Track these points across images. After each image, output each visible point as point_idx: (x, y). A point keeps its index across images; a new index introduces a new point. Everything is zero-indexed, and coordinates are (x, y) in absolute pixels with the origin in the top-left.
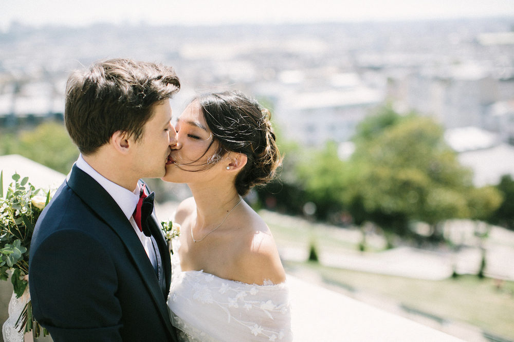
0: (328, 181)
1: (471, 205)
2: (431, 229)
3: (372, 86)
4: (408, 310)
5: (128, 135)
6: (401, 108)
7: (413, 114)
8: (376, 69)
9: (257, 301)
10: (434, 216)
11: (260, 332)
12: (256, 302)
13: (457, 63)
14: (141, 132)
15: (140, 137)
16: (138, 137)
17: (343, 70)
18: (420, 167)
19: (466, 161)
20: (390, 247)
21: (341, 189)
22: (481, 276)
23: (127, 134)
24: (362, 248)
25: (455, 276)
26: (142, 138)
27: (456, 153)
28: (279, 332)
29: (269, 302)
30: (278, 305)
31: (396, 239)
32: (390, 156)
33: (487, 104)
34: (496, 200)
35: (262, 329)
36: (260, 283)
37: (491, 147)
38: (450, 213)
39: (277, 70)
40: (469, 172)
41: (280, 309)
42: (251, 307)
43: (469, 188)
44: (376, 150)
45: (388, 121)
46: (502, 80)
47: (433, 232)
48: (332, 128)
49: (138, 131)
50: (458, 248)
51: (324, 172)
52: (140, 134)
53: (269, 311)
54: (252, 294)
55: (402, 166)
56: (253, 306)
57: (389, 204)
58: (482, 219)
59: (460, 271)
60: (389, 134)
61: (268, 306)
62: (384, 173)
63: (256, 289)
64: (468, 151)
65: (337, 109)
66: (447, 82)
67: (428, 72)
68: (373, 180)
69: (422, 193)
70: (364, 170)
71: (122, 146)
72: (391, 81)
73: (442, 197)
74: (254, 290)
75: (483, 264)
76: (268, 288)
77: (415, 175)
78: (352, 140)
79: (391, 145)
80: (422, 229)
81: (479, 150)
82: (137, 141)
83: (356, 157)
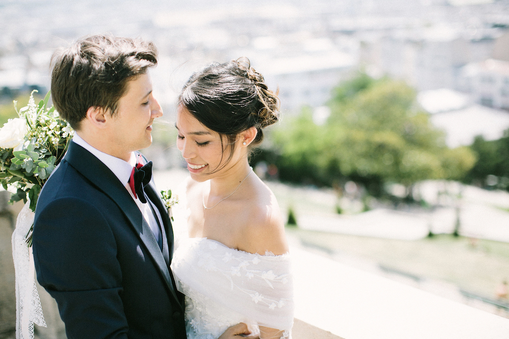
0: (304, 146)
1: (445, 165)
2: (406, 190)
3: (346, 50)
4: (386, 269)
5: (104, 110)
6: (374, 72)
7: (386, 77)
8: (349, 33)
9: (259, 270)
10: (409, 177)
11: (261, 300)
12: (258, 272)
13: (429, 25)
14: (116, 107)
15: (115, 112)
16: (113, 112)
17: (316, 34)
18: (393, 129)
19: (439, 122)
20: (366, 209)
21: (317, 153)
22: (456, 235)
23: (102, 109)
24: (339, 212)
25: (431, 235)
26: (117, 112)
27: (430, 115)
28: (278, 302)
29: (270, 272)
30: (279, 276)
31: (372, 201)
32: (365, 119)
33: (459, 66)
34: (470, 160)
35: (263, 297)
36: (262, 254)
37: (463, 108)
38: (424, 174)
39: (251, 36)
40: (442, 133)
41: (281, 279)
42: (253, 276)
43: (443, 149)
44: (351, 114)
45: (362, 85)
46: (474, 41)
47: (408, 193)
48: (307, 93)
49: (114, 105)
50: (433, 208)
51: (300, 137)
52: (116, 109)
53: (270, 281)
54: (254, 263)
55: (377, 129)
56: (254, 275)
57: (365, 167)
58: (456, 179)
59: (436, 231)
60: (363, 98)
61: (269, 276)
62: (359, 136)
63: (259, 258)
64: (441, 112)
65: (312, 74)
66: (419, 44)
67: (400, 34)
68: (349, 143)
69: (397, 156)
70: (339, 133)
71: (98, 120)
72: (364, 45)
73: (416, 158)
74: (256, 259)
75: (458, 223)
76: (269, 258)
77: (390, 138)
78: (327, 104)
79: (366, 108)
80: (398, 190)
81: (452, 111)
82: (113, 116)
83: (331, 121)
